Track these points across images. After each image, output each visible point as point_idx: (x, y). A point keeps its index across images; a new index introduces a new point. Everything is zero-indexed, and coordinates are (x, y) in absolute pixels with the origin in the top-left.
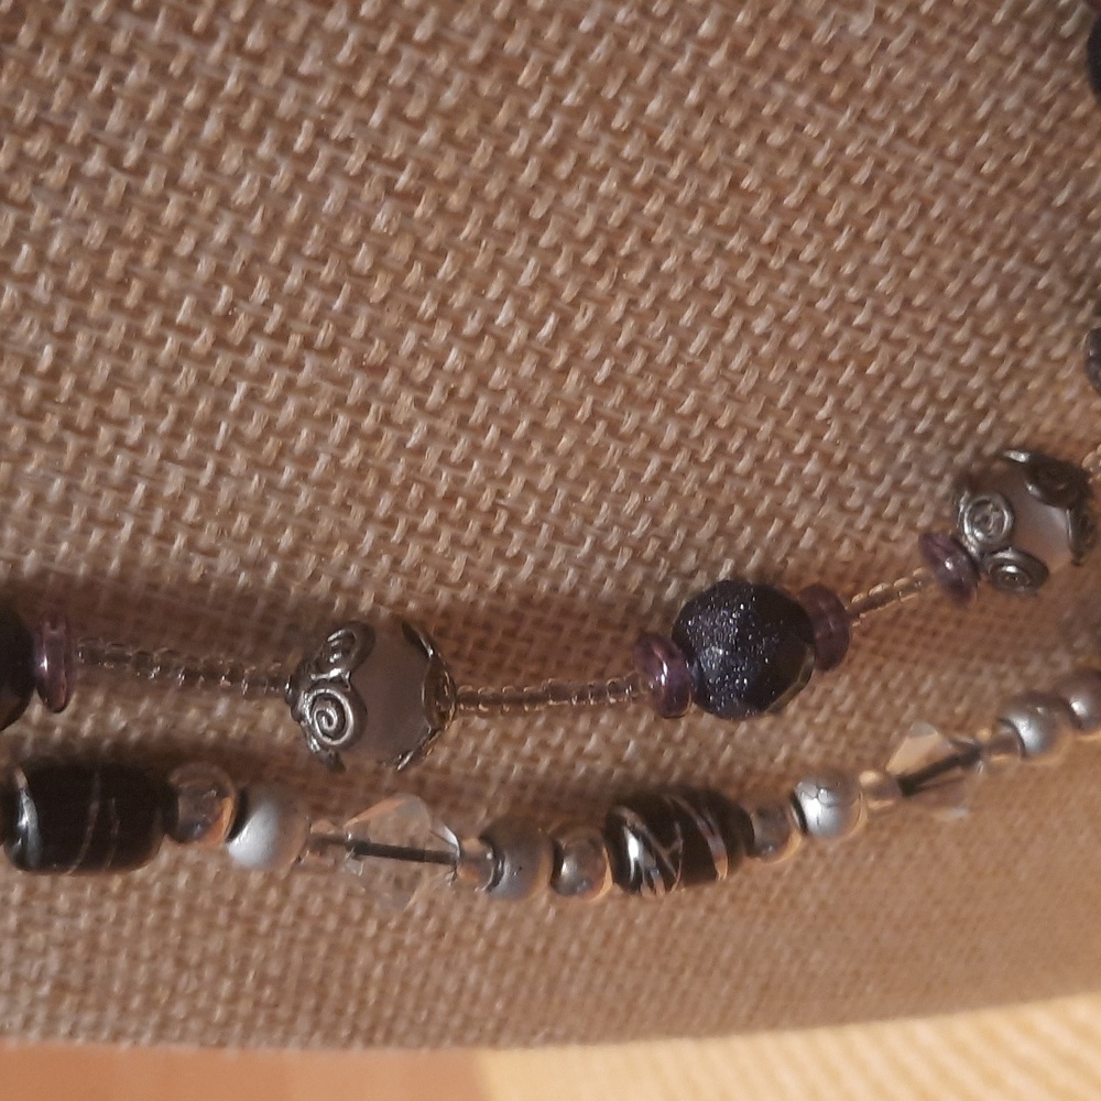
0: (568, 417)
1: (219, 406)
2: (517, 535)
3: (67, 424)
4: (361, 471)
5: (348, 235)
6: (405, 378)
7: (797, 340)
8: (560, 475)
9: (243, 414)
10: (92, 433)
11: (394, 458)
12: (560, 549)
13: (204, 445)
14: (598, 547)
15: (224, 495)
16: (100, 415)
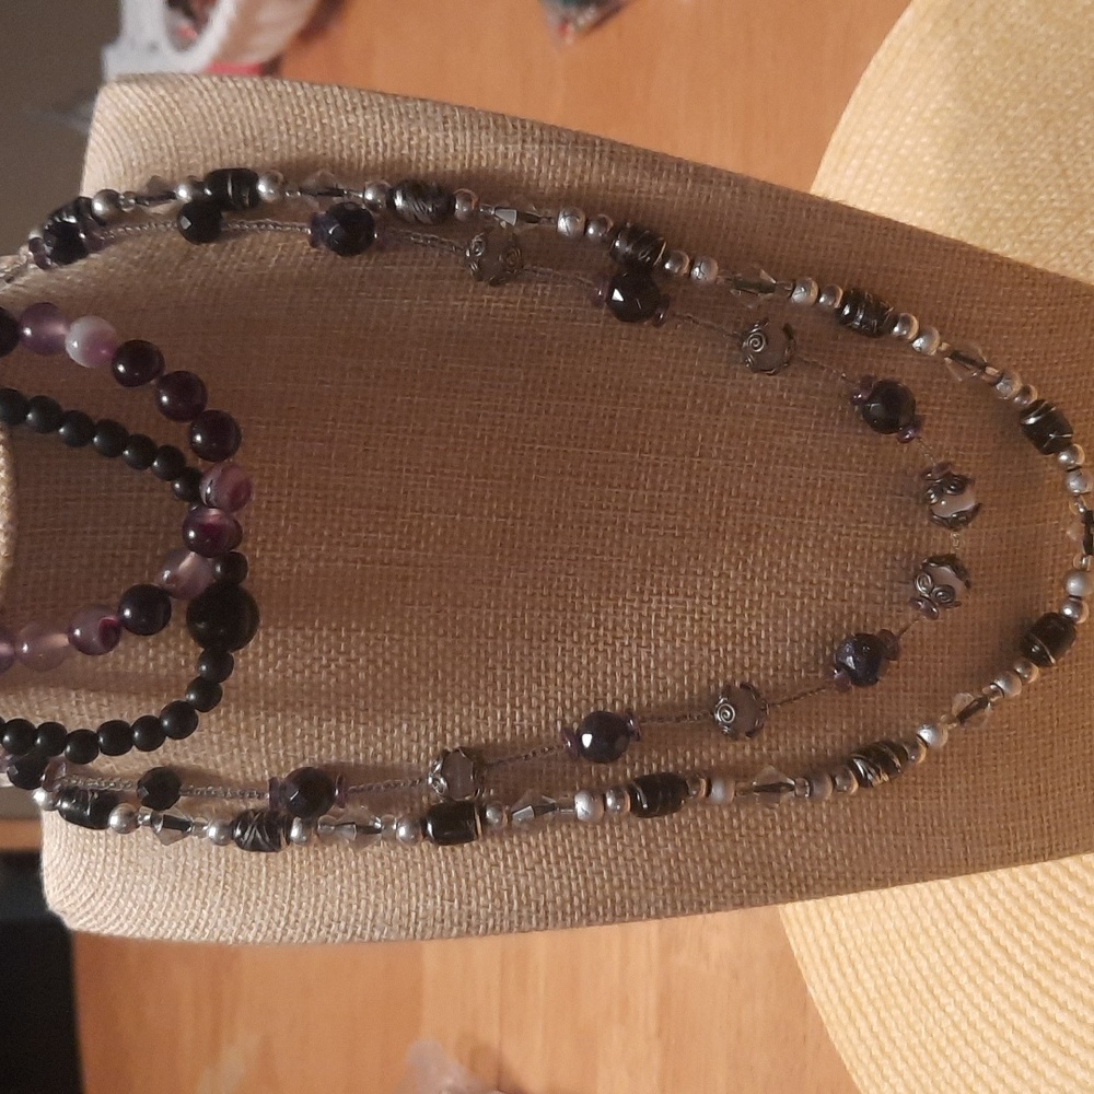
0: (760, 594)
1: (649, 624)
2: (762, 644)
3: (605, 643)
4: (701, 634)
5: (667, 556)
6: (702, 597)
7: (826, 545)
8: (767, 616)
9: (657, 624)
10: (614, 644)
11: (709, 626)
12: (780, 645)
13: (649, 639)
14: (793, 641)
15: (661, 656)
16: (614, 637)
